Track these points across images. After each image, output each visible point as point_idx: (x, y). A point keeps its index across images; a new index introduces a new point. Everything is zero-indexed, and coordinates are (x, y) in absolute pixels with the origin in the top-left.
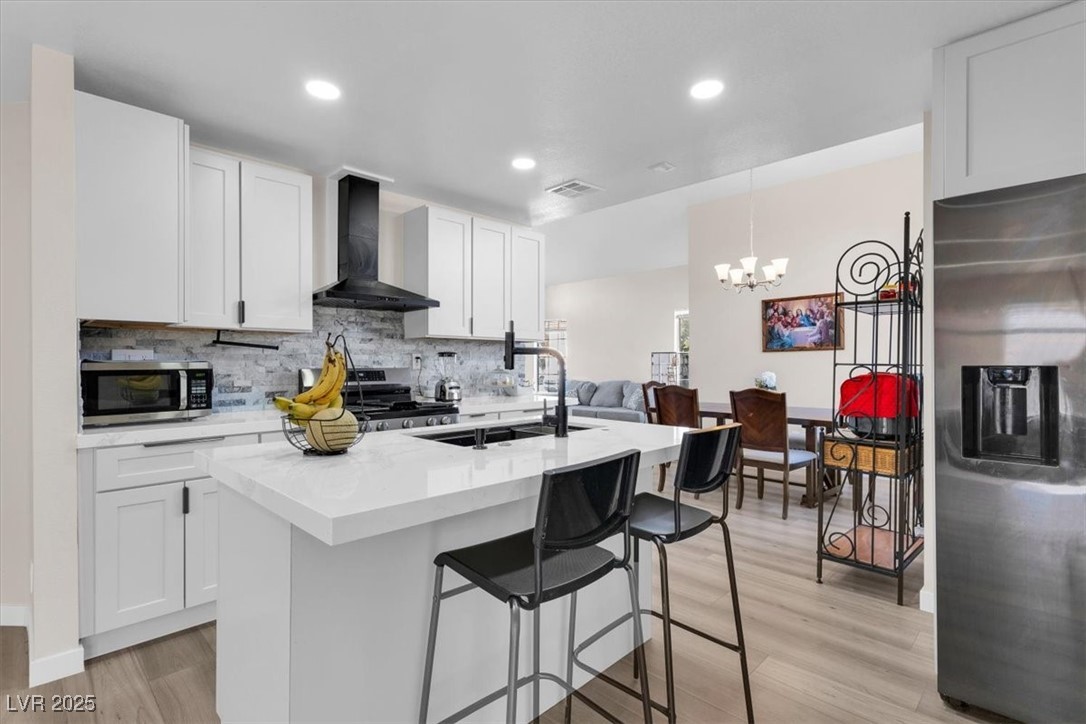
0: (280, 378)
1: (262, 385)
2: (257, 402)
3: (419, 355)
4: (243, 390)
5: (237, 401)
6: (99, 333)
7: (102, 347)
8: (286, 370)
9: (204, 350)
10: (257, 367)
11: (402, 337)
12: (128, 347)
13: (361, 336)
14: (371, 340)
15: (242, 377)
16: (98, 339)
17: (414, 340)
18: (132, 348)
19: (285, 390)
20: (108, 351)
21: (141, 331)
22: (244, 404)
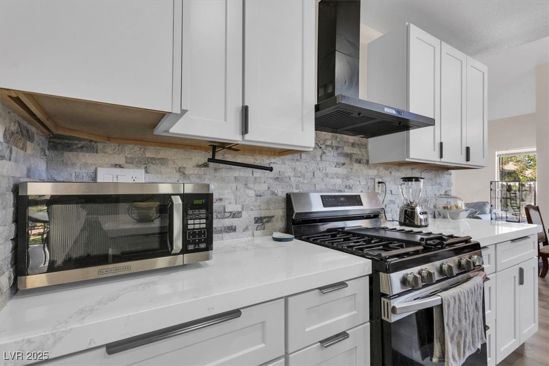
0: (268, 203)
1: (252, 210)
2: (246, 229)
3: (380, 180)
4: (234, 215)
5: (228, 228)
6: (82, 147)
7: (86, 165)
8: (273, 193)
9: (197, 170)
10: (247, 191)
11: (368, 162)
12: (116, 166)
13: (336, 160)
14: (344, 164)
15: (233, 201)
16: (81, 154)
17: (376, 165)
18: (120, 166)
19: (271, 215)
20: (92, 169)
21: (131, 146)
22: (235, 230)
